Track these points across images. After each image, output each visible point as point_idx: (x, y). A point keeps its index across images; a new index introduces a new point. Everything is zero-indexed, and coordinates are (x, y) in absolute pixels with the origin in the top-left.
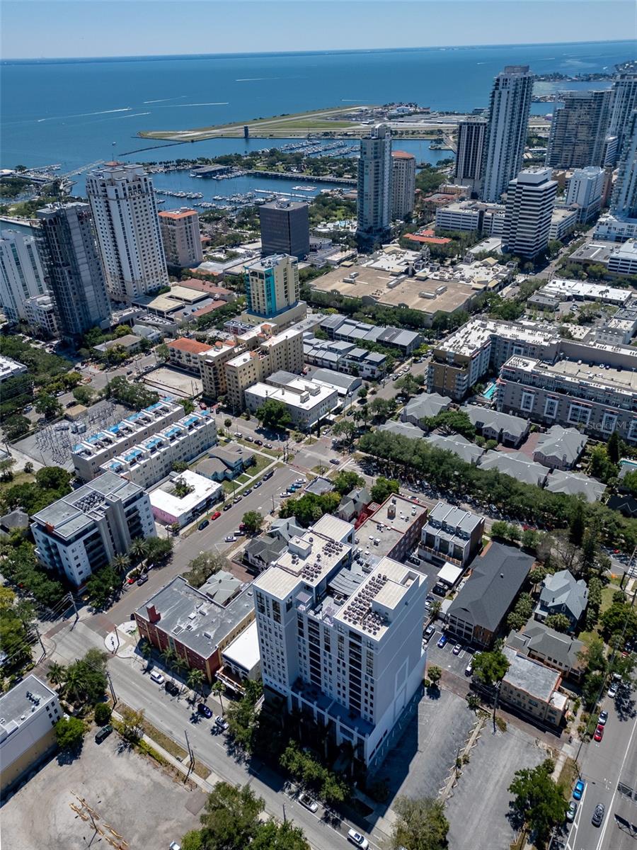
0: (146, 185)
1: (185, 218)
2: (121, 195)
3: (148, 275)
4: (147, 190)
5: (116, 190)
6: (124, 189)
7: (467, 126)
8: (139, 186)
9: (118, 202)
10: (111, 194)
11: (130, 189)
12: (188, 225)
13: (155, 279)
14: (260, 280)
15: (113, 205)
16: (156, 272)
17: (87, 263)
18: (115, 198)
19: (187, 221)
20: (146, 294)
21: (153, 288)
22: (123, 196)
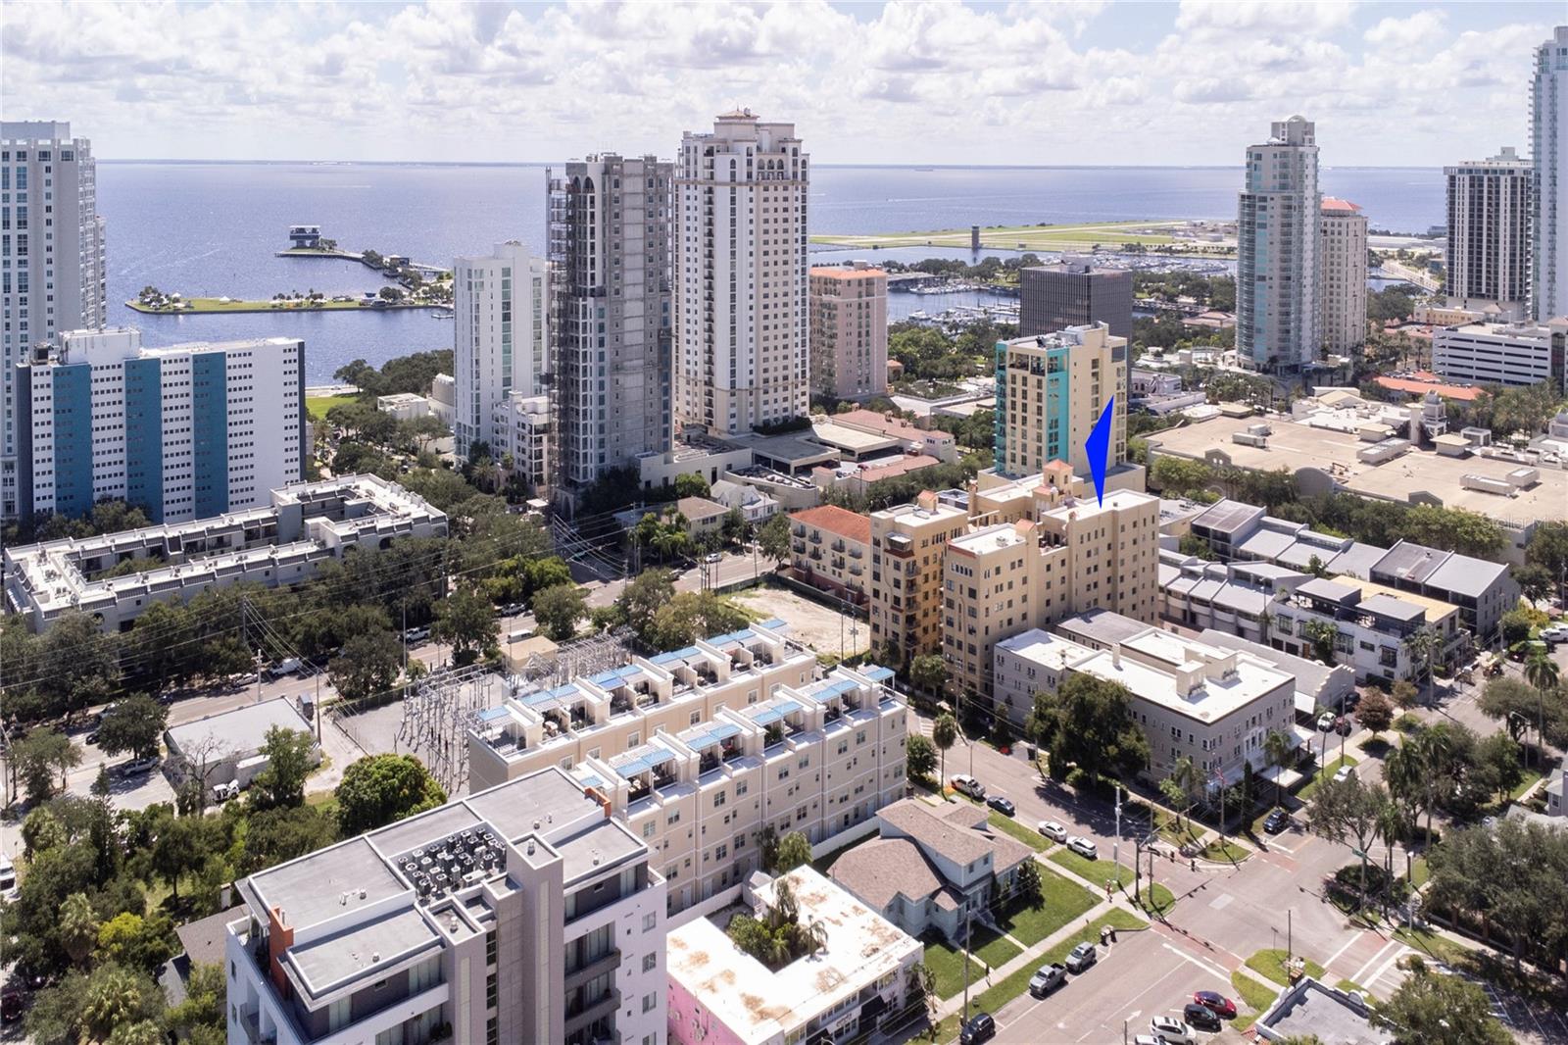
0: (795, 163)
1: (860, 282)
2: (742, 176)
3: (766, 381)
4: (795, 175)
5: (733, 163)
6: (750, 163)
7: (1467, 177)
8: (781, 166)
9: (733, 190)
10: (722, 172)
11: (761, 167)
12: (865, 298)
13: (781, 394)
14: (1033, 379)
15: (722, 195)
16: (786, 378)
17: (644, 300)
18: (728, 179)
19: (863, 289)
20: (756, 429)
21: (772, 416)
22: (744, 178)
